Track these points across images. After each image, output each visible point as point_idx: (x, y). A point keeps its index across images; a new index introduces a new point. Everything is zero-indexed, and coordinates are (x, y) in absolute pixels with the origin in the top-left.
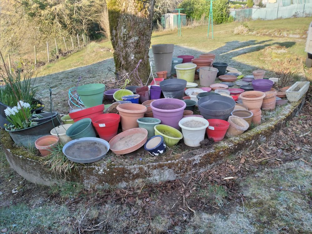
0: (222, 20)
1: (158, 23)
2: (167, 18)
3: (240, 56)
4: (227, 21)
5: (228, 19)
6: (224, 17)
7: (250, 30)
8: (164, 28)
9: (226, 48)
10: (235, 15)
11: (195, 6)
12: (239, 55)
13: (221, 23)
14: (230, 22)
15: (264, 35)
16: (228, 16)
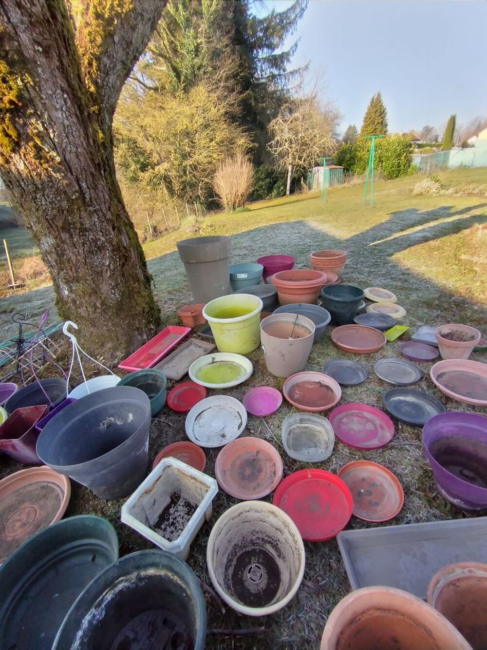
0: (399, 172)
1: (302, 182)
2: (315, 173)
3: (412, 248)
4: (405, 173)
5: (409, 170)
6: (402, 167)
7: (442, 187)
8: (310, 188)
9: (389, 226)
10: (421, 163)
11: (358, 153)
12: (409, 246)
13: (397, 177)
14: (412, 174)
15: (470, 194)
16: (409, 166)
